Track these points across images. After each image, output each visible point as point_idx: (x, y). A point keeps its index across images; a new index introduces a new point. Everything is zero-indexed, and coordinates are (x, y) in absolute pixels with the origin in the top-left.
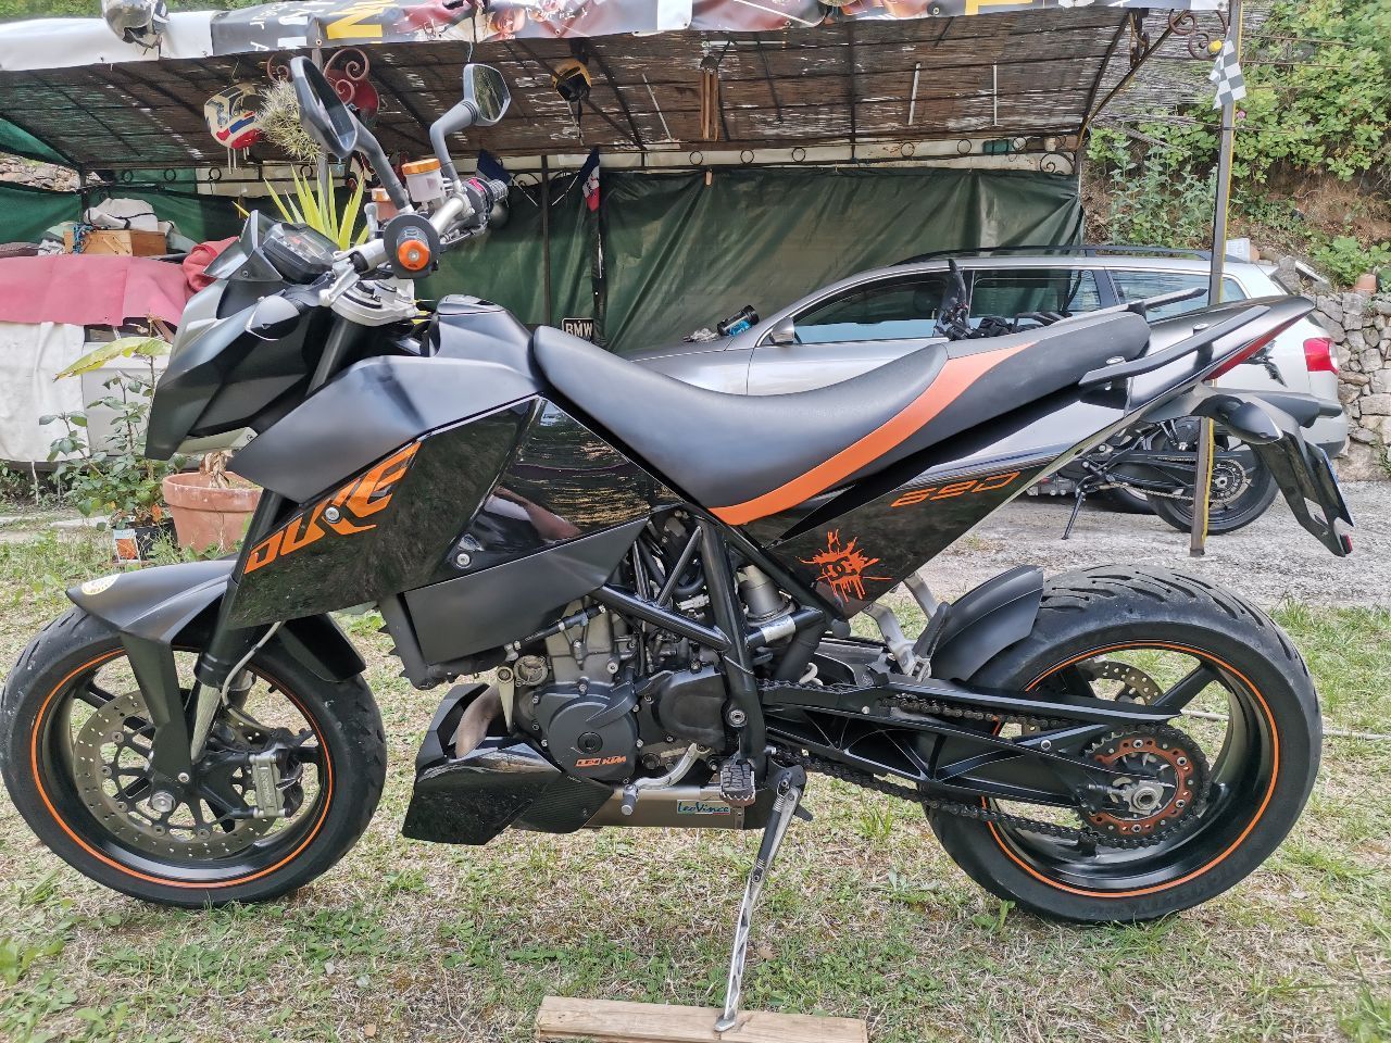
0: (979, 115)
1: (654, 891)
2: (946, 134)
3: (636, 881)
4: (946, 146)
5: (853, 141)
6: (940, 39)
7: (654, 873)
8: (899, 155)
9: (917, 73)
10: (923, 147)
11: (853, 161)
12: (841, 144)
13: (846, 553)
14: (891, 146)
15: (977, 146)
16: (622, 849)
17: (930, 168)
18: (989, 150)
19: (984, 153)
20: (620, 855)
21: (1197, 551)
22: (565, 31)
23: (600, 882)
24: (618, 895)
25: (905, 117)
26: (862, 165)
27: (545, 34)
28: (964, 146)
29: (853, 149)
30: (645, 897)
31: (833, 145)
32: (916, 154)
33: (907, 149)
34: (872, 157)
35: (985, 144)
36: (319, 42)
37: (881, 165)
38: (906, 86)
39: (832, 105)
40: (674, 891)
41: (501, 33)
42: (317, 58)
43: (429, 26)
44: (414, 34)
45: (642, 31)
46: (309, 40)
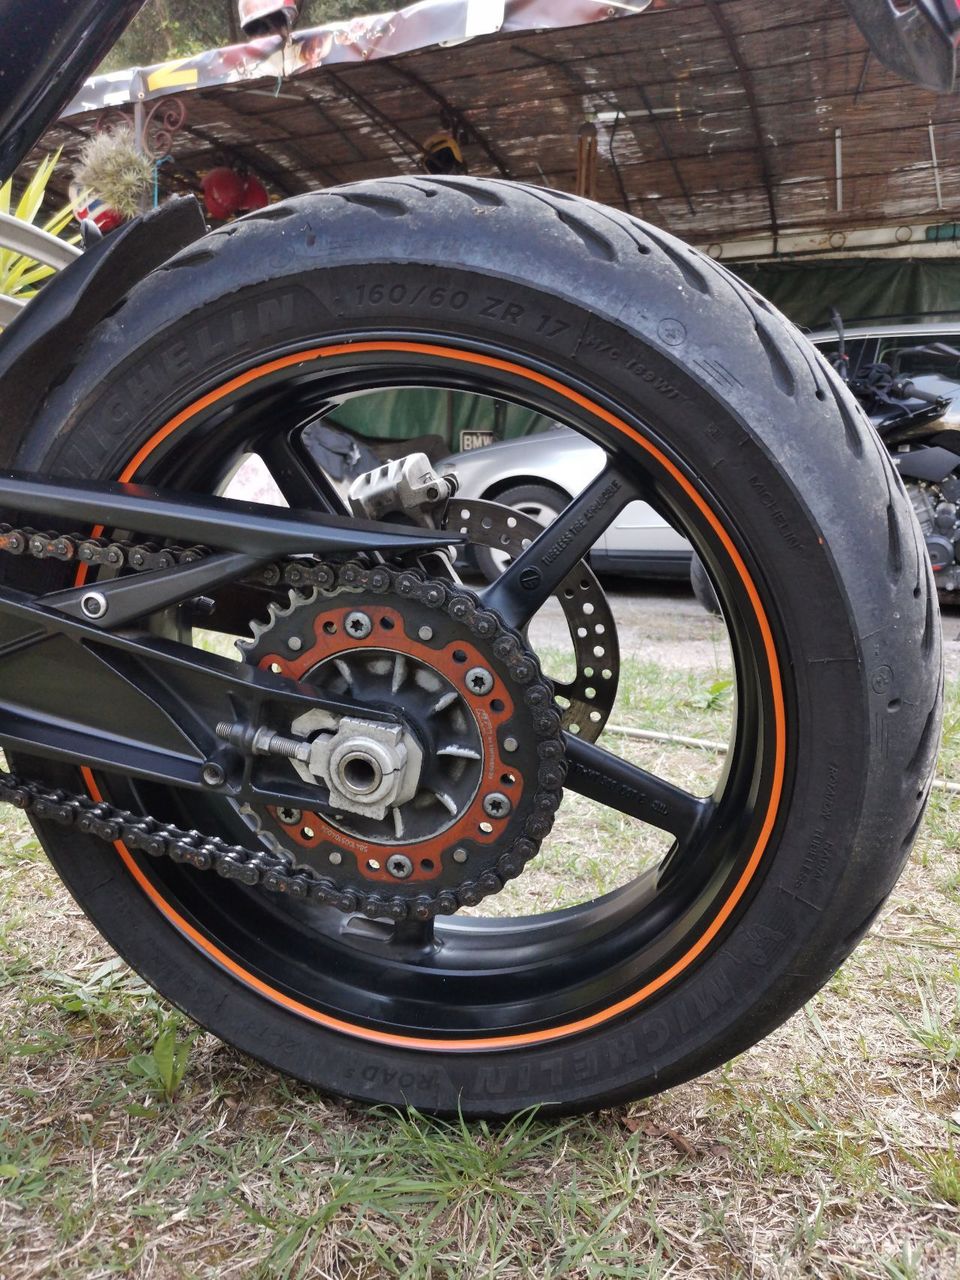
0: (919, 196)
2: (881, 220)
4: (882, 235)
5: (775, 233)
6: (857, 92)
8: (827, 246)
9: (838, 142)
10: (856, 237)
11: (775, 254)
12: (762, 238)
14: (818, 238)
15: (919, 233)
17: (865, 259)
18: (933, 238)
19: (928, 240)
22: (371, 51)
25: (832, 203)
26: (785, 259)
28: (903, 233)
29: (775, 242)
31: (753, 239)
32: (848, 244)
33: (837, 240)
34: (797, 249)
35: (928, 231)
36: (141, 95)
37: (807, 258)
38: (826, 161)
39: (746, 189)
41: (309, 62)
42: (138, 110)
43: (241, 65)
44: (227, 75)
45: (451, 40)
46: (133, 94)
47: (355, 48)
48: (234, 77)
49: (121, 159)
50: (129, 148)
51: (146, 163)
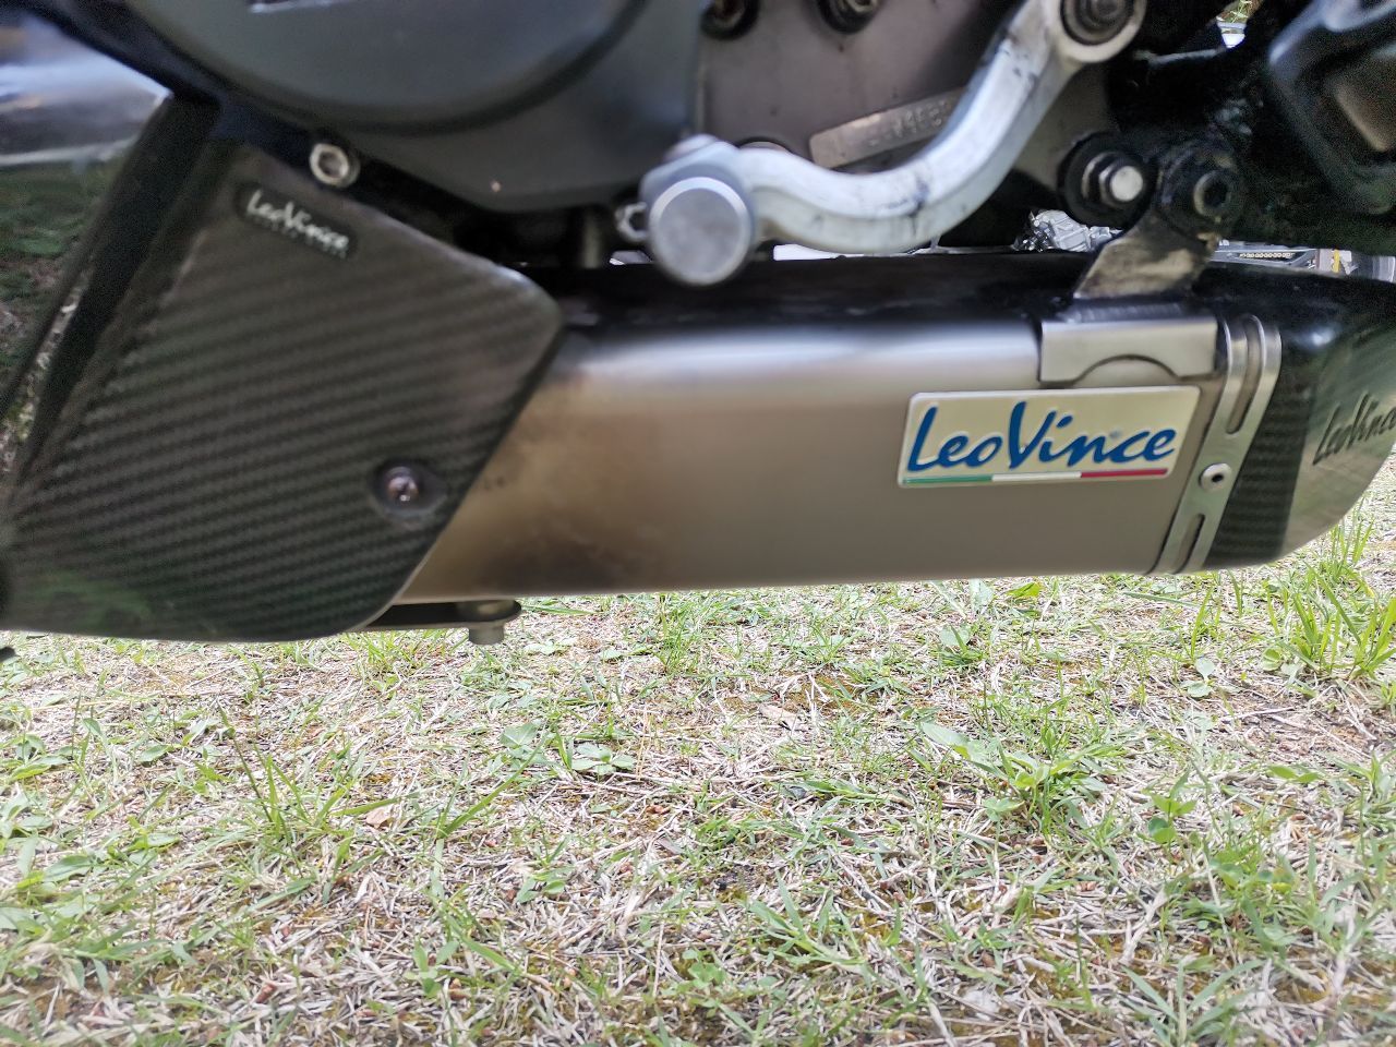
1: (726, 884)
3: (652, 855)
7: (711, 821)
16: (590, 757)
20: (585, 774)
23: (522, 869)
24: (594, 914)
30: (699, 912)
40: (798, 881)
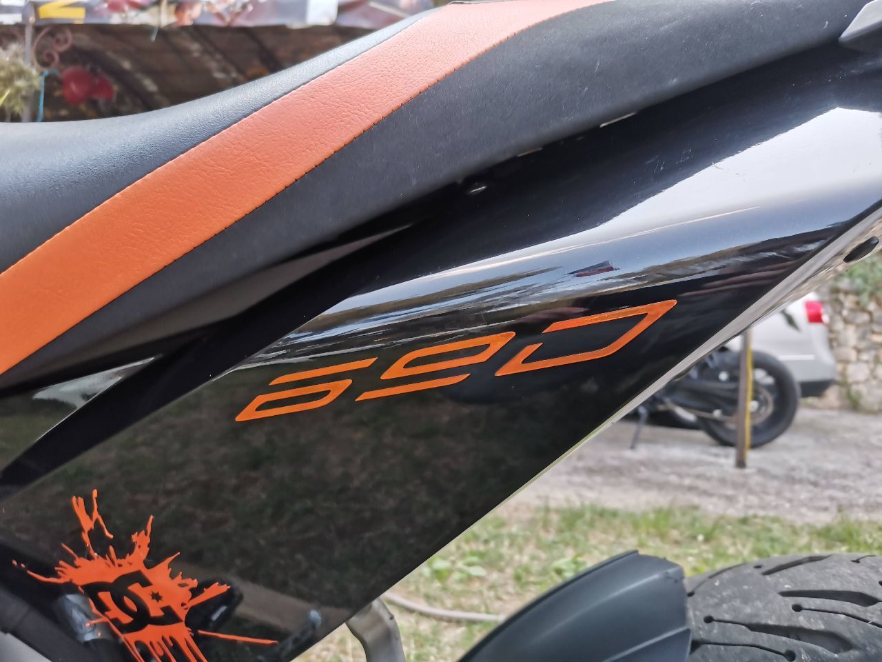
13: (135, 561)
21: (741, 463)
22: (232, 20)
27: (216, 22)
36: (32, 20)
41: (180, 18)
42: (29, 32)
43: (123, 11)
44: (110, 17)
45: (295, 24)
46: (25, 17)
47: (219, 16)
48: (116, 19)
49: (13, 69)
50: (20, 61)
51: (34, 72)
